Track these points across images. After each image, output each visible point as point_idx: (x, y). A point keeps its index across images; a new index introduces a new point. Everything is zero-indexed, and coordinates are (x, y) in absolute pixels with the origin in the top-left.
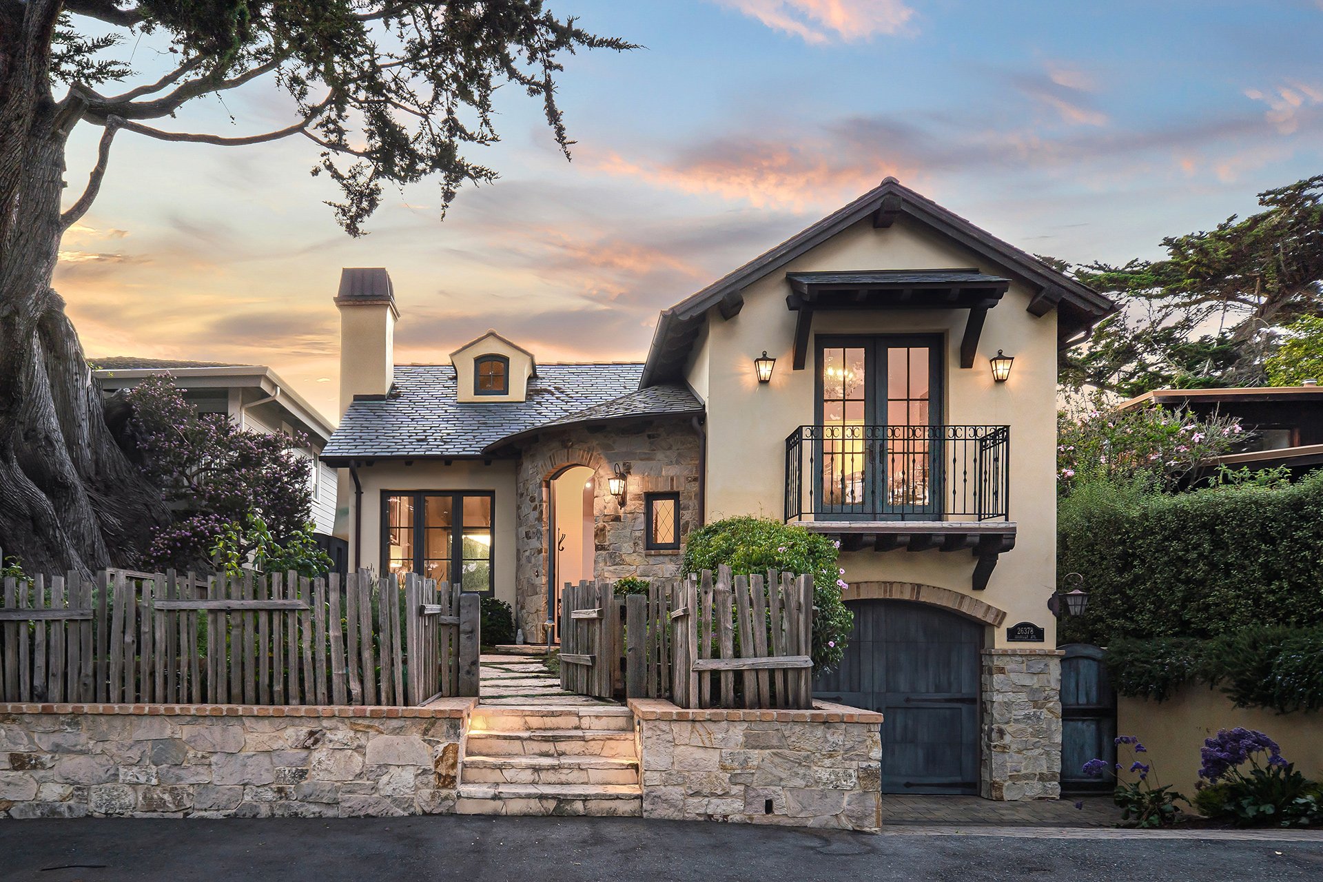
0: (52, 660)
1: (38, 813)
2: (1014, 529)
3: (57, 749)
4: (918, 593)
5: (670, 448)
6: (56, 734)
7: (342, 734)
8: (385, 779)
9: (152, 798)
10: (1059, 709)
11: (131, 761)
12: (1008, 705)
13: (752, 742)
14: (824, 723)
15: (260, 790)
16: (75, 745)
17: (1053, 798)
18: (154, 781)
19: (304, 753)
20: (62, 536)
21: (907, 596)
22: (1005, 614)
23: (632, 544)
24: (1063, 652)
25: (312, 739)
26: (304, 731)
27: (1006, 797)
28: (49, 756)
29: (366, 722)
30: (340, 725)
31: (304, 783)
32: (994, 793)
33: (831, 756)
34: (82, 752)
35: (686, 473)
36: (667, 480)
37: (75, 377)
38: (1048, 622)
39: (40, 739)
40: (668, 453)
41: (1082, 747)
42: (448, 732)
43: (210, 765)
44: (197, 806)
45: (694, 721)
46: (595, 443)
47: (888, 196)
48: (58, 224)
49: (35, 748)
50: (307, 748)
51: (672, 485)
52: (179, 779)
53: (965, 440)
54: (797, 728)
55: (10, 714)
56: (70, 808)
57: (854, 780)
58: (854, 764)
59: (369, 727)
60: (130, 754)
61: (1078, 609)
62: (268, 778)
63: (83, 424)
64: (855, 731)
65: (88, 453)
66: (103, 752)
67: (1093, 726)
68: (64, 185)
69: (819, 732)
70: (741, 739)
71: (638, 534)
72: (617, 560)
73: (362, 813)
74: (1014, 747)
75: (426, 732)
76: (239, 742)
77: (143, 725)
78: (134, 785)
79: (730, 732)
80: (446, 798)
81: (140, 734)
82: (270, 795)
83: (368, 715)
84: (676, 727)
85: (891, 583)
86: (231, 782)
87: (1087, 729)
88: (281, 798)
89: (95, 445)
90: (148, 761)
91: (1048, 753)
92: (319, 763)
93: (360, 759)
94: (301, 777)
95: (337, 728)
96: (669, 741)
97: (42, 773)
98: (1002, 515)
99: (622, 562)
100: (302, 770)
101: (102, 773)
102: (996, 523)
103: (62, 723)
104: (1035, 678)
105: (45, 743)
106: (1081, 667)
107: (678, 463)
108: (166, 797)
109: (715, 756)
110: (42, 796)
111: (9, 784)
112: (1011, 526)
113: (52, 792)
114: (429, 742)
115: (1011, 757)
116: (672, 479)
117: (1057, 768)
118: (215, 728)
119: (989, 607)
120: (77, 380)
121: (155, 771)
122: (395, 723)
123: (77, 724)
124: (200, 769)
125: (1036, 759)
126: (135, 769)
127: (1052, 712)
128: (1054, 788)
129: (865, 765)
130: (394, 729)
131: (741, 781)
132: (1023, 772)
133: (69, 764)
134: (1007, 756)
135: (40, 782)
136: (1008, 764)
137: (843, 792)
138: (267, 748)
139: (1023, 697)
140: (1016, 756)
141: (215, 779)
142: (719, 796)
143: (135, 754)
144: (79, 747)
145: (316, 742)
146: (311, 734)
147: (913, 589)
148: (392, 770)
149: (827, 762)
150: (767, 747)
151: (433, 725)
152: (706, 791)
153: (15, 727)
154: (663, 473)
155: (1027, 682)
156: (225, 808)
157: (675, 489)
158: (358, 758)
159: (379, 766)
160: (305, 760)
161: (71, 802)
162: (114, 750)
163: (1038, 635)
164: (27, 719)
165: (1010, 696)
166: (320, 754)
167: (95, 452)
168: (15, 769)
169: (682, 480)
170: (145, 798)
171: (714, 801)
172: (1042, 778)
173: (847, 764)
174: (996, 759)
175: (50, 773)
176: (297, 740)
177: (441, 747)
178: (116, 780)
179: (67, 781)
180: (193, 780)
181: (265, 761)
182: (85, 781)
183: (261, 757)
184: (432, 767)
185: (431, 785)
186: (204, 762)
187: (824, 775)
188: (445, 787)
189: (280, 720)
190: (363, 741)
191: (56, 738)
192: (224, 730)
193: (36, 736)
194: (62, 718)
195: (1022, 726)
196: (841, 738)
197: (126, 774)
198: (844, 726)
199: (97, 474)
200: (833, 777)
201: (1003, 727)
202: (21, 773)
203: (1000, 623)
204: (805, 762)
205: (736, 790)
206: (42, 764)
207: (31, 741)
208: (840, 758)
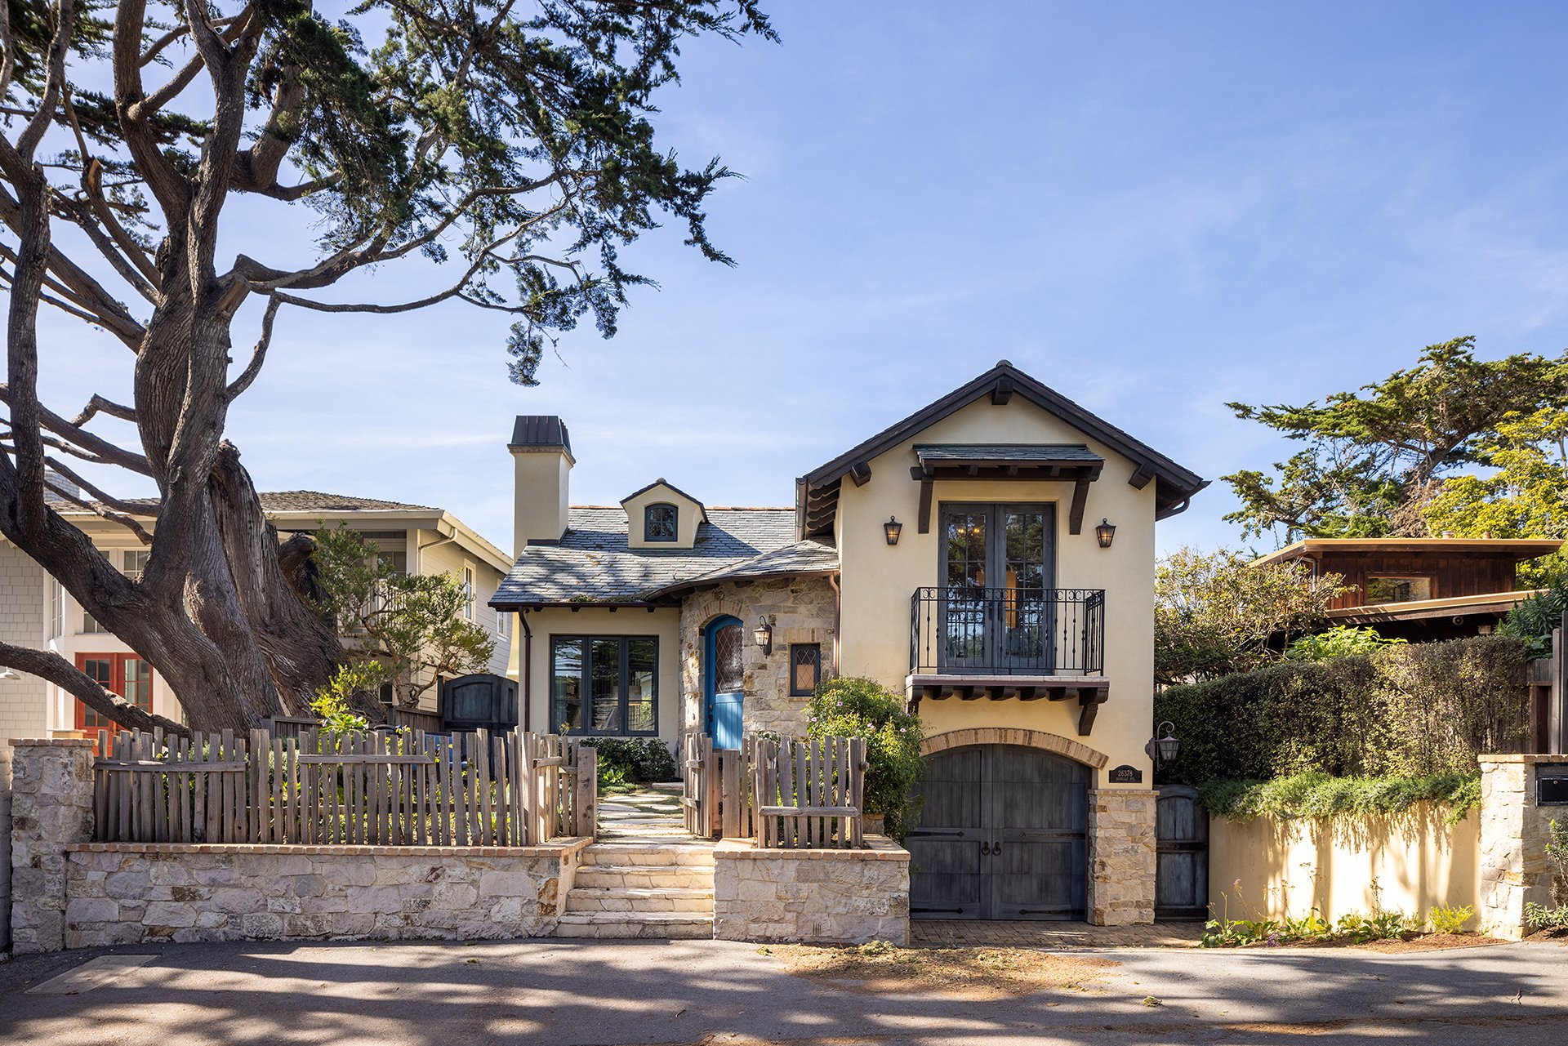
0: (210, 806)
1: (198, 938)
2: (1108, 683)
3: (213, 884)
4: (1030, 738)
5: (811, 603)
6: (212, 871)
7: (459, 870)
8: (495, 908)
9: (296, 925)
10: (1153, 843)
11: (278, 893)
12: (1108, 840)
13: (803, 877)
14: (862, 861)
15: (389, 917)
16: (229, 880)
17: (1148, 924)
18: (298, 910)
19: (427, 887)
20: (232, 683)
21: (1020, 742)
22: (1107, 758)
23: (776, 691)
24: (1157, 793)
25: (434, 874)
26: (427, 868)
27: (1107, 923)
28: (207, 889)
29: (480, 860)
30: (457, 862)
31: (427, 911)
32: (1096, 919)
33: (867, 888)
34: (235, 886)
35: (826, 626)
36: (808, 632)
37: (249, 526)
38: (1145, 765)
39: (198, 874)
40: (810, 607)
41: (1179, 878)
42: (549, 868)
43: (346, 897)
44: (336, 931)
45: (755, 859)
46: (744, 596)
47: (1002, 378)
48: (226, 395)
49: (193, 882)
50: (429, 882)
51: (813, 637)
52: (320, 908)
53: (1066, 602)
54: (840, 865)
55: (171, 853)
56: (224, 933)
57: (886, 907)
58: (887, 895)
59: (482, 864)
60: (277, 887)
61: (1169, 754)
62: (397, 907)
63: (258, 570)
64: (888, 867)
65: (263, 597)
66: (253, 886)
67: (1188, 859)
68: (230, 360)
69: (858, 868)
70: (793, 874)
71: (782, 682)
72: (763, 705)
73: (476, 937)
74: (1114, 878)
75: (531, 868)
76: (372, 878)
77: (288, 863)
78: (282, 914)
79: (785, 869)
80: (548, 924)
81: (284, 871)
82: (397, 922)
83: (481, 854)
84: (739, 864)
85: (1006, 730)
86: (366, 910)
87: (1183, 861)
88: (407, 924)
89: (269, 591)
90: (292, 894)
91: (1143, 883)
92: (440, 894)
93: (475, 891)
94: (424, 906)
95: (455, 866)
96: (734, 876)
97: (200, 903)
98: (1097, 670)
99: (769, 708)
100: (425, 901)
101: (252, 903)
102: (1093, 678)
103: (218, 861)
104: (1134, 815)
105: (202, 878)
106: (1178, 805)
107: (818, 616)
108: (308, 923)
109: (773, 888)
110: (200, 923)
111: (171, 913)
112: (1105, 680)
113: (209, 919)
114: (534, 877)
115: (1111, 887)
116: (813, 632)
117: (1152, 897)
118: (351, 865)
119: (1093, 752)
120: (251, 528)
121: (298, 902)
122: (504, 861)
123: (231, 861)
124: (337, 900)
125: (1133, 888)
126: (282, 900)
127: (1148, 847)
128: (1150, 915)
129: (895, 895)
130: (504, 866)
131: (794, 909)
132: (1122, 899)
133: (223, 896)
134: (1107, 885)
135: (199, 912)
136: (1108, 893)
137: (878, 917)
138: (395, 882)
139: (1122, 833)
140: (1116, 886)
141: (351, 908)
142: (776, 922)
143: (281, 887)
144: (232, 882)
145: (437, 876)
146: (433, 870)
147: (1025, 735)
148: (502, 900)
149: (865, 893)
150: (815, 881)
151: (537, 862)
152: (765, 917)
153: (177, 864)
154: (805, 625)
155: (1127, 820)
156: (359, 933)
157: (816, 641)
158: (473, 891)
159: (491, 897)
160: (429, 892)
161: (226, 929)
162: (263, 884)
163: (1137, 777)
164: (187, 858)
165: (1112, 832)
166: (440, 887)
167: (269, 597)
168: (176, 900)
169: (822, 631)
170: (290, 924)
171: (771, 925)
172: (1138, 905)
173: (881, 895)
174: (1098, 888)
175: (208, 903)
176: (421, 875)
177: (543, 882)
178: (265, 910)
179: (223, 910)
180: (331, 909)
181: (394, 893)
182: (238, 910)
183: (391, 889)
184: (536, 897)
185: (535, 913)
186: (342, 894)
187: (862, 903)
188: (547, 914)
189: (407, 859)
190: (477, 876)
191: (213, 874)
192: (359, 867)
193: (195, 872)
194: (217, 857)
195: (1122, 859)
196: (876, 873)
197: (274, 904)
198: (878, 863)
199: (272, 616)
200: (869, 905)
201: (1104, 860)
202: (182, 903)
203: (1103, 766)
204: (848, 893)
205: (789, 916)
206: (200, 895)
207: (190, 875)
208: (875, 889)
